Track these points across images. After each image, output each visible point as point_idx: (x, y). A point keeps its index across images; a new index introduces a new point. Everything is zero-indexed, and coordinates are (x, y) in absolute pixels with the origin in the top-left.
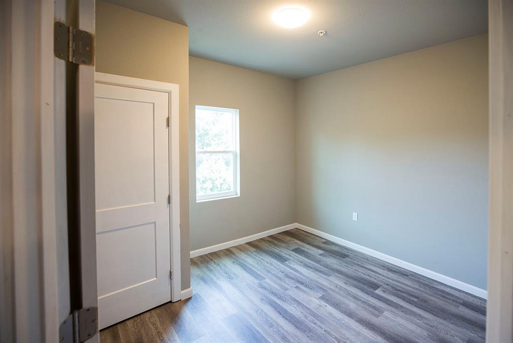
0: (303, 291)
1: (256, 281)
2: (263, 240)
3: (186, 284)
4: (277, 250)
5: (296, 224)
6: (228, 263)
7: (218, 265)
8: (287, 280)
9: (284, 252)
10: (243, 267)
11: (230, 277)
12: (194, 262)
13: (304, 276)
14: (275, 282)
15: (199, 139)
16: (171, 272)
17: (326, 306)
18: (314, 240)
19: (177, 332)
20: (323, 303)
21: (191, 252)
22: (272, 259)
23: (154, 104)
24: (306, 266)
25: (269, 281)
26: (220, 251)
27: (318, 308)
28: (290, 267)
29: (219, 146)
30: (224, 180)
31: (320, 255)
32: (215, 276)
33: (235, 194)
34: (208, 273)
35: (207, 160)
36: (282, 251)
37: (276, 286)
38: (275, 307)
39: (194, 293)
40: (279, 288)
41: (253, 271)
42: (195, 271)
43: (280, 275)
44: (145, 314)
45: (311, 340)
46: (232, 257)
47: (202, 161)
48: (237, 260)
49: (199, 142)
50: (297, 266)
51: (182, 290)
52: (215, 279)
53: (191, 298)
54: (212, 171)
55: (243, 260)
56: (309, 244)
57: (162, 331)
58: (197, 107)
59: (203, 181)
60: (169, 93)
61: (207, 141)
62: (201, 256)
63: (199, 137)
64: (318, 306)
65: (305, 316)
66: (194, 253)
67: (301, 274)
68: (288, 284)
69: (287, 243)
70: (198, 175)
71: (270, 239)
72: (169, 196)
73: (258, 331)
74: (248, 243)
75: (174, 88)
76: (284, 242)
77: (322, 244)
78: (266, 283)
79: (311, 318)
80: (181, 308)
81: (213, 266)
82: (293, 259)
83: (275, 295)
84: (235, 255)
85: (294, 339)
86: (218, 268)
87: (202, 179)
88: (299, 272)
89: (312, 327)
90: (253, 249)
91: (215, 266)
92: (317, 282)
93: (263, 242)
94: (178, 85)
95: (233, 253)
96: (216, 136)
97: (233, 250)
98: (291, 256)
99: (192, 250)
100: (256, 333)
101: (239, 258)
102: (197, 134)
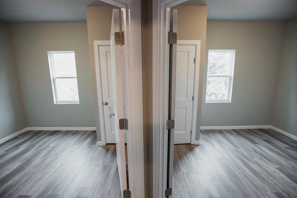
0: (264, 161)
1: (234, 148)
2: (243, 130)
3: (197, 139)
4: (251, 137)
5: (270, 126)
6: (219, 137)
7: (214, 136)
8: (255, 153)
9: (256, 139)
10: (228, 140)
11: (219, 142)
12: (202, 132)
13: (268, 154)
14: (246, 152)
15: (209, 69)
16: (191, 131)
17: (280, 173)
18: (282, 138)
19: (192, 155)
20: (278, 171)
21: (201, 127)
22: (247, 141)
23: (188, 52)
24: (271, 150)
25: (242, 150)
26: (216, 130)
27: (273, 172)
28: (258, 148)
29: (222, 73)
30: (223, 95)
31: (286, 147)
32: (212, 140)
33: (228, 101)
34: (208, 138)
35: (213, 82)
36: (255, 139)
37: (246, 154)
38: (243, 162)
39: (201, 143)
40: (248, 155)
41: (233, 143)
42: (202, 135)
43: (250, 149)
44: (180, 145)
45: (263, 183)
46: (222, 134)
47: (210, 83)
48: (225, 136)
49: (209, 71)
50: (264, 148)
51: (196, 140)
52: (211, 141)
53: (199, 145)
54: (216, 89)
55: (229, 137)
56: (278, 139)
57: (186, 152)
58: (209, 50)
59: (210, 95)
60: (196, 45)
61: (214, 71)
62: (205, 130)
63: (209, 68)
64: (273, 171)
65: (262, 172)
66: (203, 128)
67: (266, 153)
68: (255, 155)
69: (260, 135)
70: (207, 91)
71: (248, 131)
72: (193, 96)
73: (231, 168)
74: (233, 130)
75: (198, 42)
76: (258, 134)
77: (290, 142)
78: (240, 150)
79: (266, 174)
80: (195, 147)
81: (211, 135)
82: (261, 144)
83: (245, 157)
84: (224, 133)
85: (251, 178)
86: (214, 137)
87: (209, 94)
88: (265, 152)
89: (266, 178)
90: (235, 133)
91: (212, 136)
92: (277, 160)
93: (243, 131)
94: (200, 41)
95: (223, 132)
96: (220, 67)
97: (223, 131)
98: (261, 143)
99: (201, 126)
100: (230, 168)
101: (226, 136)
102: (208, 66)
